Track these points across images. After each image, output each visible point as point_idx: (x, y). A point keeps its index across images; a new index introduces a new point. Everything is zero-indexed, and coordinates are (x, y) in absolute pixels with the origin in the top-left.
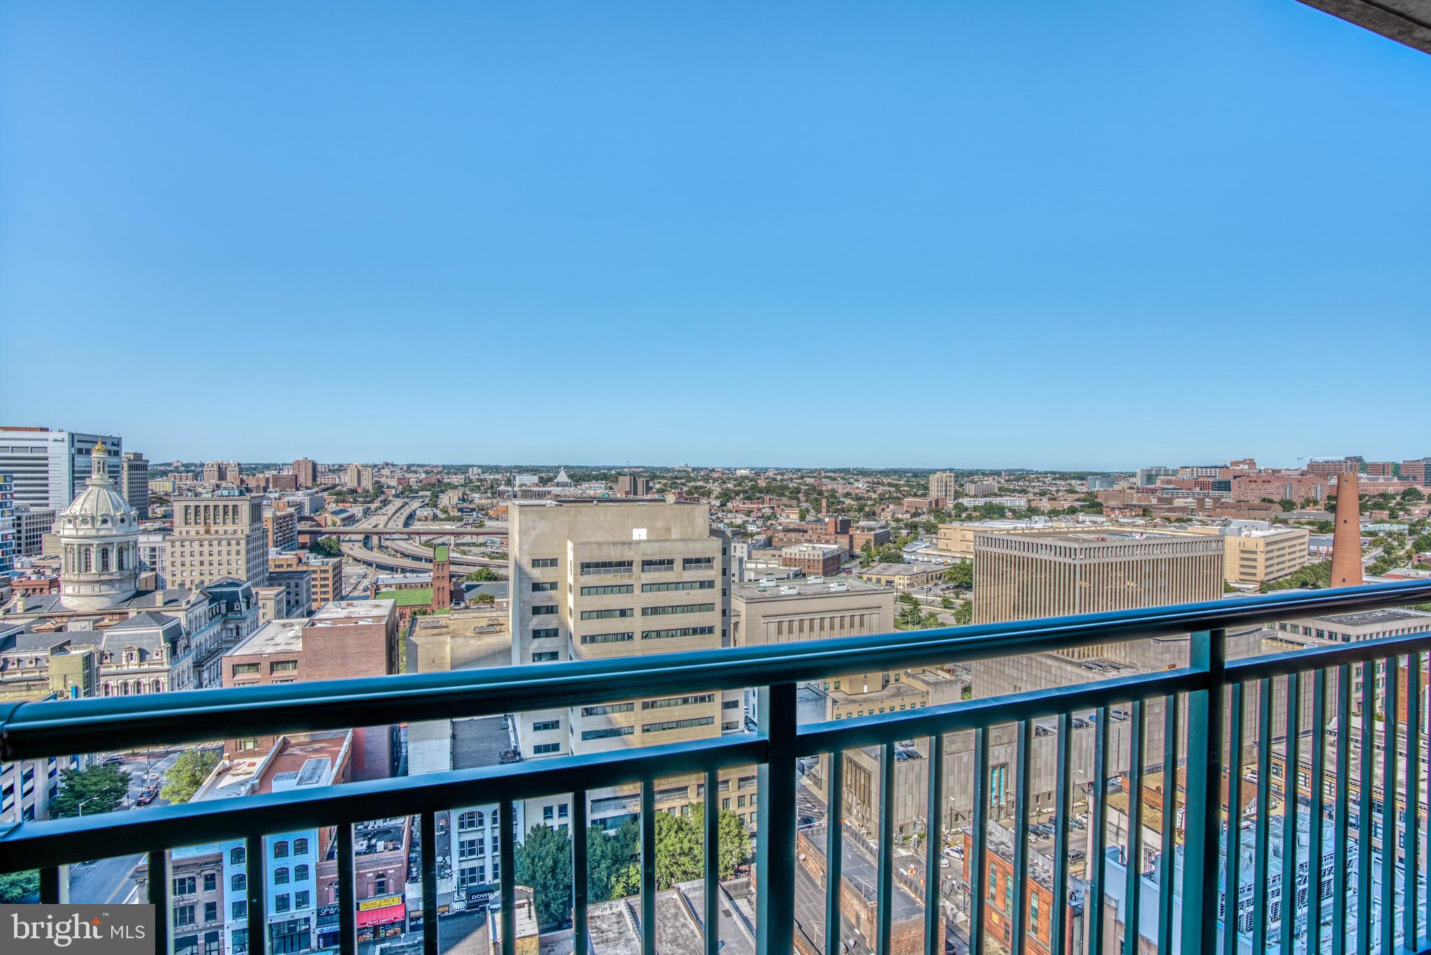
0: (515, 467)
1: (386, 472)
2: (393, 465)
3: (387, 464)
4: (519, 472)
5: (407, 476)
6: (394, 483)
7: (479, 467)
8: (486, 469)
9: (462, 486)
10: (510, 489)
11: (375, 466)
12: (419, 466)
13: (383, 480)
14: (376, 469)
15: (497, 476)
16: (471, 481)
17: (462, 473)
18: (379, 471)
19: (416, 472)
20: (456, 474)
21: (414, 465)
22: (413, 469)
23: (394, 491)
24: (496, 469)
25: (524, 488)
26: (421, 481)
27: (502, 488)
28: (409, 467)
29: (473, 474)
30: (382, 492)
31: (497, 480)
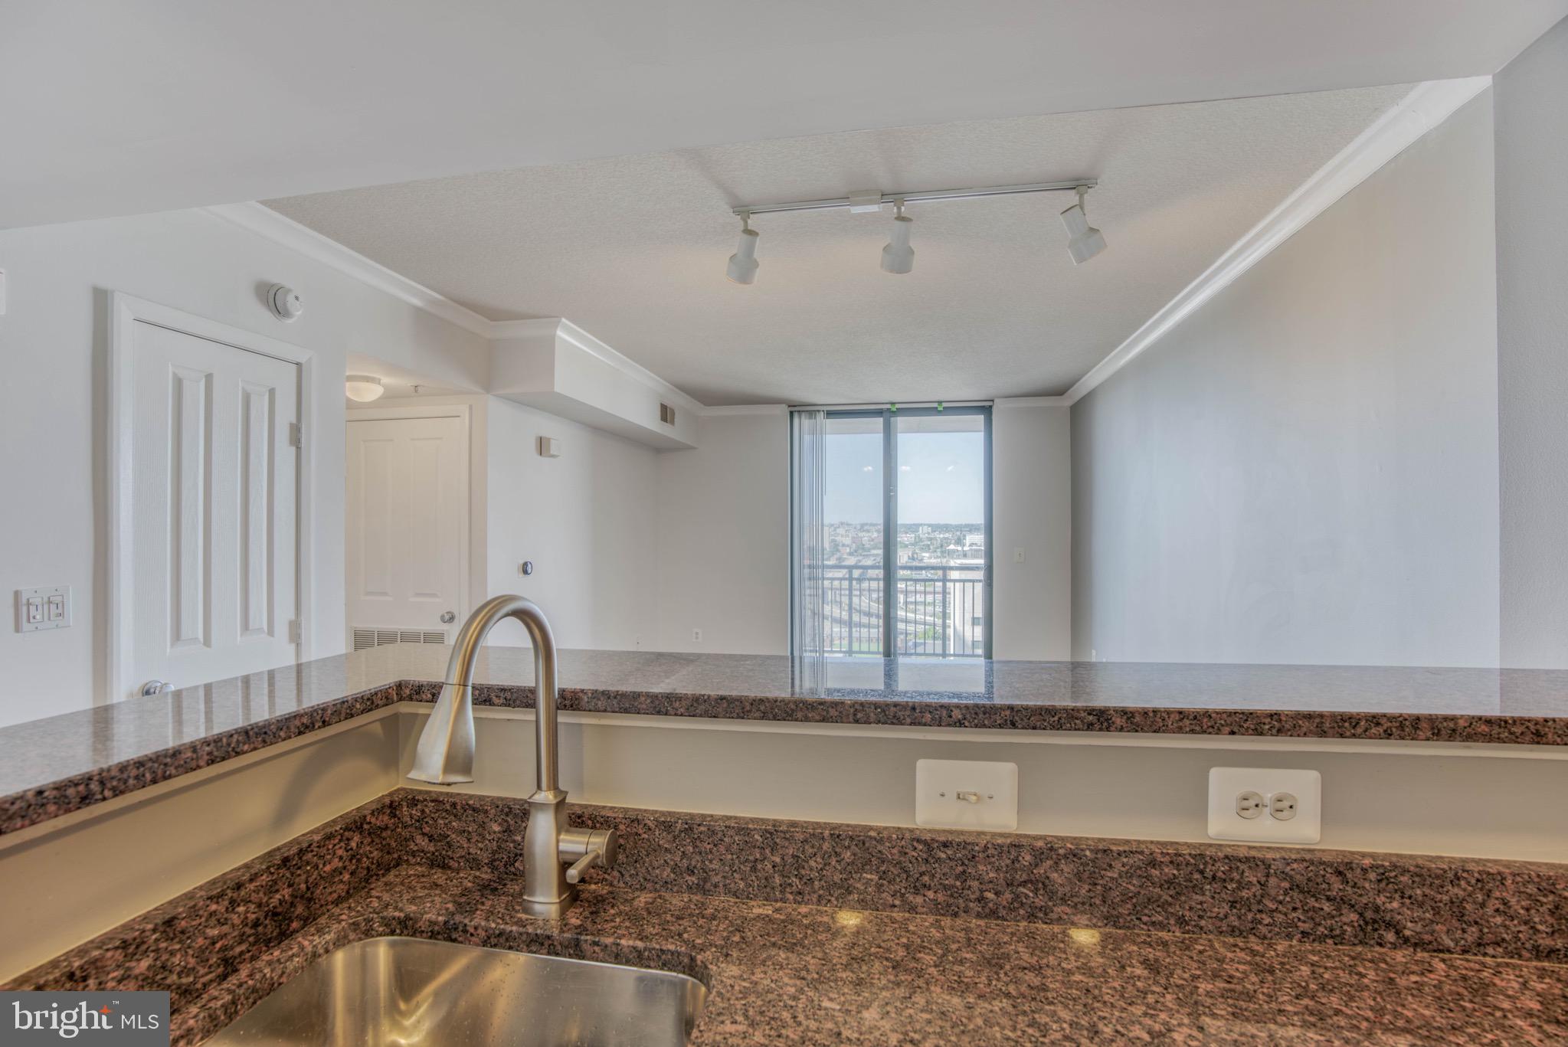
0: (967, 526)
1: (841, 531)
2: (848, 525)
3: (842, 524)
4: (970, 531)
5: (861, 534)
6: (848, 541)
7: (929, 525)
8: (936, 528)
9: (912, 544)
10: (960, 548)
11: (832, 525)
12: (871, 525)
13: (838, 539)
14: (833, 528)
15: (947, 535)
16: (921, 540)
17: (913, 532)
18: (835, 530)
19: (868, 531)
20: (906, 533)
21: (867, 524)
22: (866, 528)
23: (848, 550)
24: (946, 528)
25: (974, 547)
26: (873, 540)
27: (952, 547)
28: (862, 525)
29: (923, 532)
30: (838, 550)
31: (947, 538)
